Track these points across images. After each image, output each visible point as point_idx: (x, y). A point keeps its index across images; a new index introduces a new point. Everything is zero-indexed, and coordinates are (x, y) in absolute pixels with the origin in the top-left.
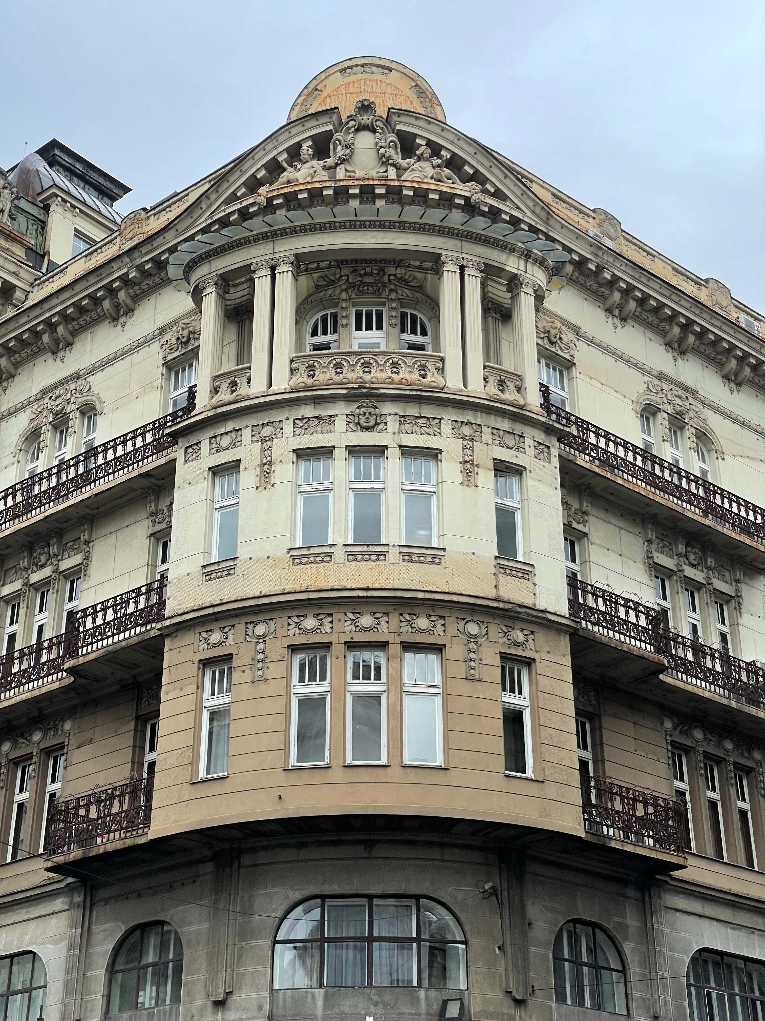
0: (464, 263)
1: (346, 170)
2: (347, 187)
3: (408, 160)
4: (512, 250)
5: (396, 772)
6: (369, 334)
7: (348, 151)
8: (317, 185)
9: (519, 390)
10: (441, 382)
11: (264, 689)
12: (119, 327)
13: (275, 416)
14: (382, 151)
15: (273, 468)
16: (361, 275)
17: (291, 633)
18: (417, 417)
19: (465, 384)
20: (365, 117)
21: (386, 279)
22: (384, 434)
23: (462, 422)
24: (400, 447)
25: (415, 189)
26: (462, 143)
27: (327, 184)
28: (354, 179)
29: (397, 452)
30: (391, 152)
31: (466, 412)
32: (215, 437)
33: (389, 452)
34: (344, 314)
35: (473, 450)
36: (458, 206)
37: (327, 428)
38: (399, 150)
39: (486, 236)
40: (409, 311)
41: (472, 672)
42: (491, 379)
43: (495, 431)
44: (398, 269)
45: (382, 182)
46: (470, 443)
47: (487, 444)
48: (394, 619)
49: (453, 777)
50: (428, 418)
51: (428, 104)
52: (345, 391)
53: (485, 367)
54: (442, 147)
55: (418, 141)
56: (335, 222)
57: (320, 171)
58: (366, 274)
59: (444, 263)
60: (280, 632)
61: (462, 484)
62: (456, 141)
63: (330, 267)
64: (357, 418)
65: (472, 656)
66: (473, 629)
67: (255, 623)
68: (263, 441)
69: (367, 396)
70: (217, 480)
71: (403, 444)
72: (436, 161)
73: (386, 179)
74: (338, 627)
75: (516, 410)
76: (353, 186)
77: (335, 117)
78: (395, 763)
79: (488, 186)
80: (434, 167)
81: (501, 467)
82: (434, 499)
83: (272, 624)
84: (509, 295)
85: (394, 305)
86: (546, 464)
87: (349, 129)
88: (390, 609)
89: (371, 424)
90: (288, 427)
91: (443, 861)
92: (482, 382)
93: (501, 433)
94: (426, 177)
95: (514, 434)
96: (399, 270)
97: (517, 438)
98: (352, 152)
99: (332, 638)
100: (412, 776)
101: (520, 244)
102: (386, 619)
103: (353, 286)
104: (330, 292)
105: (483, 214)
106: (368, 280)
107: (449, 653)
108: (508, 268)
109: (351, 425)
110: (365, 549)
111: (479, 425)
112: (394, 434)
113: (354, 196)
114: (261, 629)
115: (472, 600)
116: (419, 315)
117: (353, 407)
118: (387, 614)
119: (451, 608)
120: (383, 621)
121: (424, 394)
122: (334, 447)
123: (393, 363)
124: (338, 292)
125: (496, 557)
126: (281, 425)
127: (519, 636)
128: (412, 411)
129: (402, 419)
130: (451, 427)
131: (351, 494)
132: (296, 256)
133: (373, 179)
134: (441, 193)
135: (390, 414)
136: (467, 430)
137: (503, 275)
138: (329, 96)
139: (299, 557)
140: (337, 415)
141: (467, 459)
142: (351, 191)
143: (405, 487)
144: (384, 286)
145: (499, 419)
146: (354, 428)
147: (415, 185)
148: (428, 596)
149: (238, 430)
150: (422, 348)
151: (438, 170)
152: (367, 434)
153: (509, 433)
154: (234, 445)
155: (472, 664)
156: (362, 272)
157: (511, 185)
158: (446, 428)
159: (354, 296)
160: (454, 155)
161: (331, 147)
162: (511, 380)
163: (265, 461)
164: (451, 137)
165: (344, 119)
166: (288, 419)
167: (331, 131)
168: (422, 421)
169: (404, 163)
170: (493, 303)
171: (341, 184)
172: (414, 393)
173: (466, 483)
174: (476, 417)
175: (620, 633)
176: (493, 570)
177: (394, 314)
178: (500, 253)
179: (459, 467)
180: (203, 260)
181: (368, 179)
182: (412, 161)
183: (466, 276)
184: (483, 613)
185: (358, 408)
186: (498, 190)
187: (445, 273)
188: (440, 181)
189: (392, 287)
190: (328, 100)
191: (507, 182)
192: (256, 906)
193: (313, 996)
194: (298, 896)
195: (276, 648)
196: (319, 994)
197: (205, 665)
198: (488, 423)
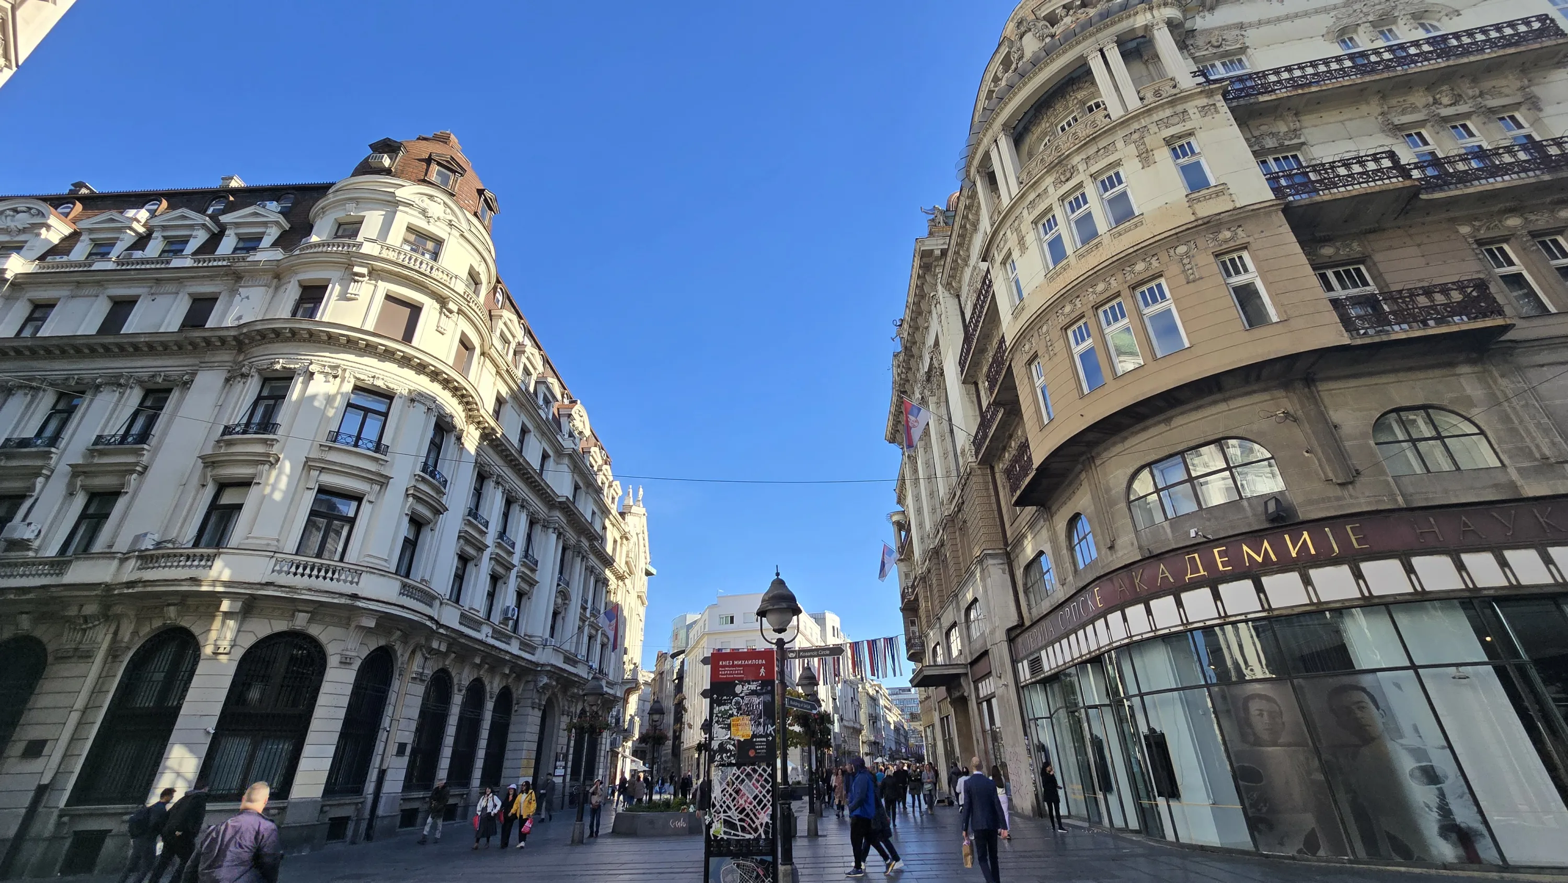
0: (1101, 46)
4: (1136, 13)
5: (1151, 367)
7: (1021, 52)
9: (1173, 86)
10: (1108, 119)
11: (1056, 360)
13: (1017, 212)
14: (1039, 34)
17: (1061, 320)
18: (1098, 152)
19: (1125, 110)
20: (1023, 28)
21: (1067, 96)
22: (1078, 176)
23: (1130, 133)
24: (1091, 176)
29: (1091, 180)
30: (1044, 30)
31: (1132, 126)
32: (998, 244)
33: (1085, 184)
35: (1145, 144)
37: (1044, 197)
38: (1048, 26)
39: (1111, 20)
40: (1092, 103)
41: (1192, 277)
42: (1147, 95)
43: (1159, 123)
46: (1142, 142)
47: (1156, 133)
48: (1120, 276)
49: (1199, 351)
50: (1105, 148)
53: (1139, 92)
55: (1057, 11)
58: (1055, 104)
59: (1089, 59)
60: (1055, 323)
61: (1143, 168)
64: (1059, 179)
65: (1188, 267)
66: (1182, 249)
67: (1042, 327)
68: (1016, 229)
69: (1061, 162)
70: (1006, 266)
71: (1092, 173)
74: (1084, 300)
75: (1174, 98)
78: (1148, 361)
81: (1173, 139)
82: (1128, 190)
83: (1050, 322)
85: (1077, 106)
86: (1216, 116)
88: (1115, 271)
90: (1025, 212)
91: (1230, 410)
92: (1139, 100)
93: (1165, 120)
95: (1177, 114)
97: (1181, 115)
98: (1023, 51)
99: (1086, 308)
100: (1165, 363)
102: (1114, 279)
103: (1051, 116)
107: (1168, 273)
108: (1137, 26)
109: (1057, 186)
110: (1087, 247)
111: (1145, 126)
112: (1085, 171)
114: (1045, 328)
115: (1173, 232)
118: (1114, 276)
119: (1159, 246)
120: (1112, 281)
121: (1097, 134)
122: (1051, 204)
125: (1187, 196)
127: (1228, 234)
128: (1092, 150)
129: (1088, 160)
130: (1123, 141)
131: (1073, 223)
132: (1003, 126)
135: (1079, 163)
136: (1136, 136)
137: (1134, 33)
139: (1052, 277)
141: (1142, 151)
143: (1105, 197)
144: (1068, 101)
145: (1160, 113)
146: (1060, 186)
148: (1136, 248)
152: (1067, 184)
153: (1172, 116)
155: (1190, 272)
159: (1054, 121)
161: (1012, 58)
162: (1165, 85)
163: (1021, 240)
168: (1102, 151)
172: (1087, 139)
173: (1146, 166)
174: (1140, 123)
175: (1344, 186)
176: (1187, 205)
178: (1125, 23)
179: (1137, 160)
183: (1106, 53)
184: (1188, 236)
185: (1057, 173)
187: (1091, 62)
189: (1073, 98)
192: (1111, 485)
193: (1163, 527)
194: (1131, 470)
195: (1056, 333)
196: (1166, 525)
197: (1030, 365)
198: (1152, 121)
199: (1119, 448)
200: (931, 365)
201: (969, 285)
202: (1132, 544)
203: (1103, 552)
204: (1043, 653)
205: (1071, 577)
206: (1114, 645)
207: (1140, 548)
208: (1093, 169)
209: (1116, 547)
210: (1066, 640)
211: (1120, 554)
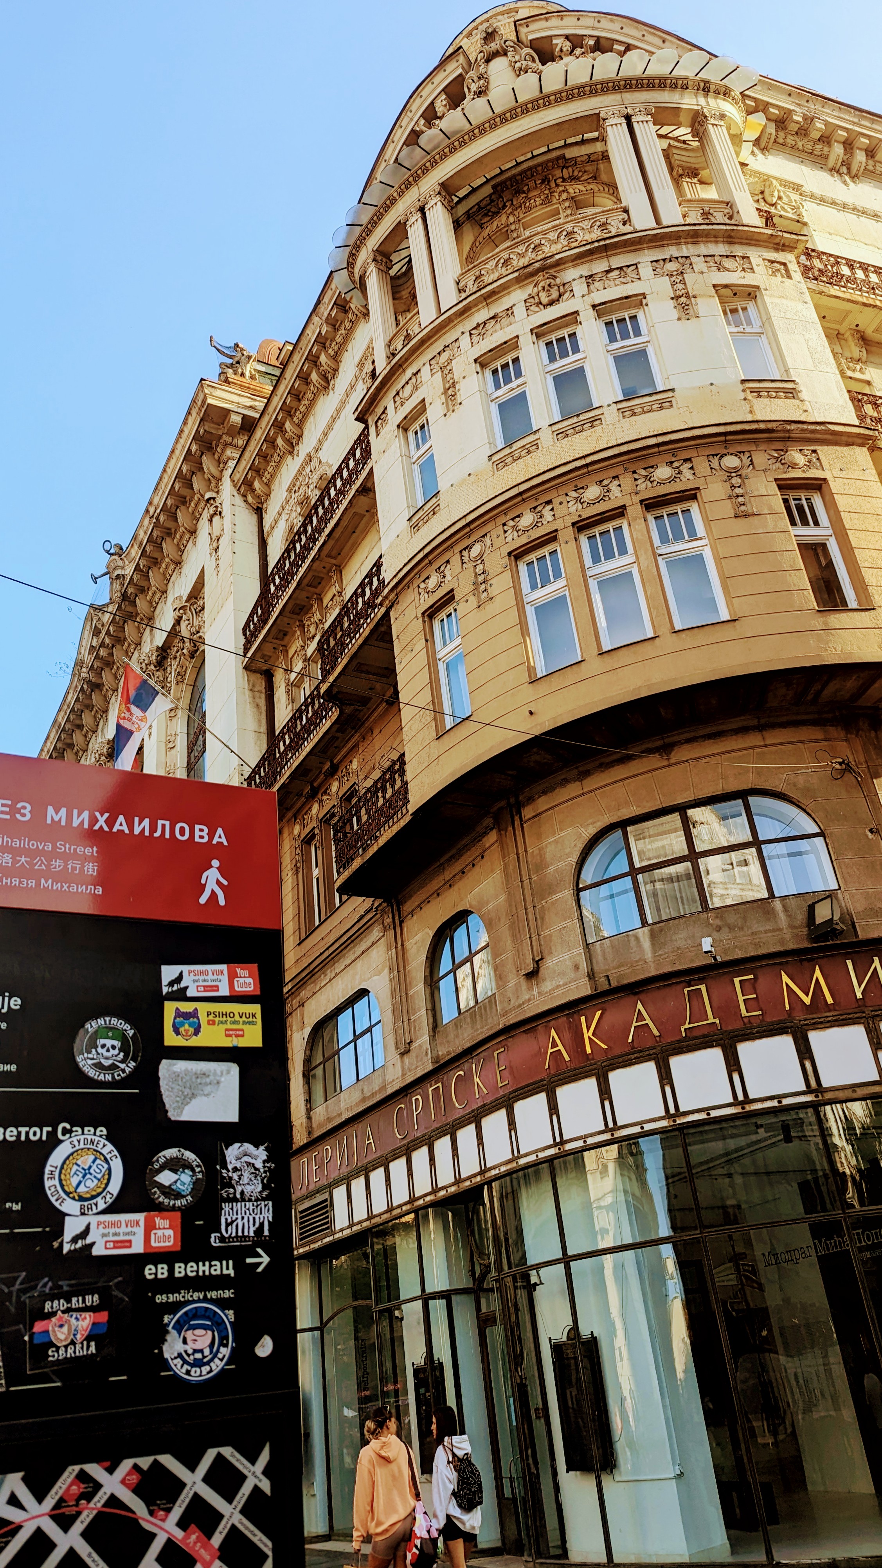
0: (629, 112)
5: (668, 642)
7: (483, 82)
9: (730, 217)
11: (491, 608)
12: (331, 392)
13: (450, 336)
14: (518, 65)
15: (457, 387)
16: (524, 192)
17: (509, 539)
18: (608, 272)
19: (657, 218)
20: (492, 45)
21: (552, 183)
22: (572, 300)
23: (664, 260)
24: (594, 306)
26: (604, 23)
29: (592, 313)
30: (528, 63)
31: (666, 246)
32: (398, 394)
33: (582, 317)
35: (685, 284)
37: (505, 322)
38: (536, 59)
41: (743, 508)
42: (692, 214)
43: (709, 259)
46: (680, 278)
47: (702, 273)
48: (627, 481)
49: (745, 628)
50: (621, 268)
53: (680, 203)
54: (582, 36)
55: (554, 41)
58: (529, 189)
59: (604, 120)
60: (498, 542)
61: (679, 319)
62: (599, 24)
64: (536, 298)
65: (738, 491)
66: (731, 461)
67: (468, 548)
68: (442, 369)
69: (542, 269)
70: (409, 431)
71: (597, 302)
72: (579, 51)
74: (559, 510)
78: (665, 630)
81: (727, 291)
82: (650, 351)
83: (487, 540)
86: (786, 280)
87: (479, 63)
88: (619, 470)
89: (554, 297)
90: (465, 341)
91: (766, 746)
92: (680, 213)
93: (717, 259)
95: (735, 256)
96: (565, 171)
97: (739, 259)
98: (487, 82)
99: (559, 525)
100: (688, 640)
102: (616, 482)
103: (518, 206)
106: (533, 194)
107: (704, 495)
108: (685, 106)
109: (531, 308)
110: (575, 420)
111: (687, 257)
112: (583, 296)
114: (476, 550)
115: (721, 429)
117: (530, 290)
118: (616, 477)
119: (694, 447)
120: (613, 486)
121: (608, 242)
122: (517, 336)
123: (568, 234)
125: (743, 381)
126: (457, 345)
127: (798, 458)
128: (599, 266)
129: (590, 280)
130: (651, 269)
131: (549, 377)
132: (443, 185)
135: (574, 280)
136: (672, 266)
137: (682, 115)
139: (502, 460)
140: (514, 305)
141: (679, 293)
143: (610, 348)
145: (711, 245)
146: (537, 309)
148: (661, 439)
149: (417, 373)
152: (550, 309)
153: (727, 256)
154: (416, 388)
155: (740, 499)
156: (525, 189)
158: (646, 270)
160: (598, 38)
161: (465, 88)
162: (718, 210)
163: (447, 386)
164: (591, 21)
165: (473, 60)
166: (463, 333)
167: (461, 74)
168: (614, 274)
173: (684, 317)
174: (679, 248)
176: (741, 395)
179: (672, 303)
183: (635, 125)
184: (740, 442)
185: (535, 286)
187: (609, 129)
192: (548, 856)
193: (637, 938)
194: (592, 830)
195: (496, 561)
196: (644, 934)
197: (431, 617)
198: (697, 253)
199: (573, 789)
200: (173, 633)
201: (289, 490)
202: (577, 967)
203: (511, 984)
204: (339, 1194)
205: (425, 1038)
206: (522, 1161)
207: (591, 975)
208: (600, 297)
209: (542, 971)
210: (403, 1161)
211: (547, 986)
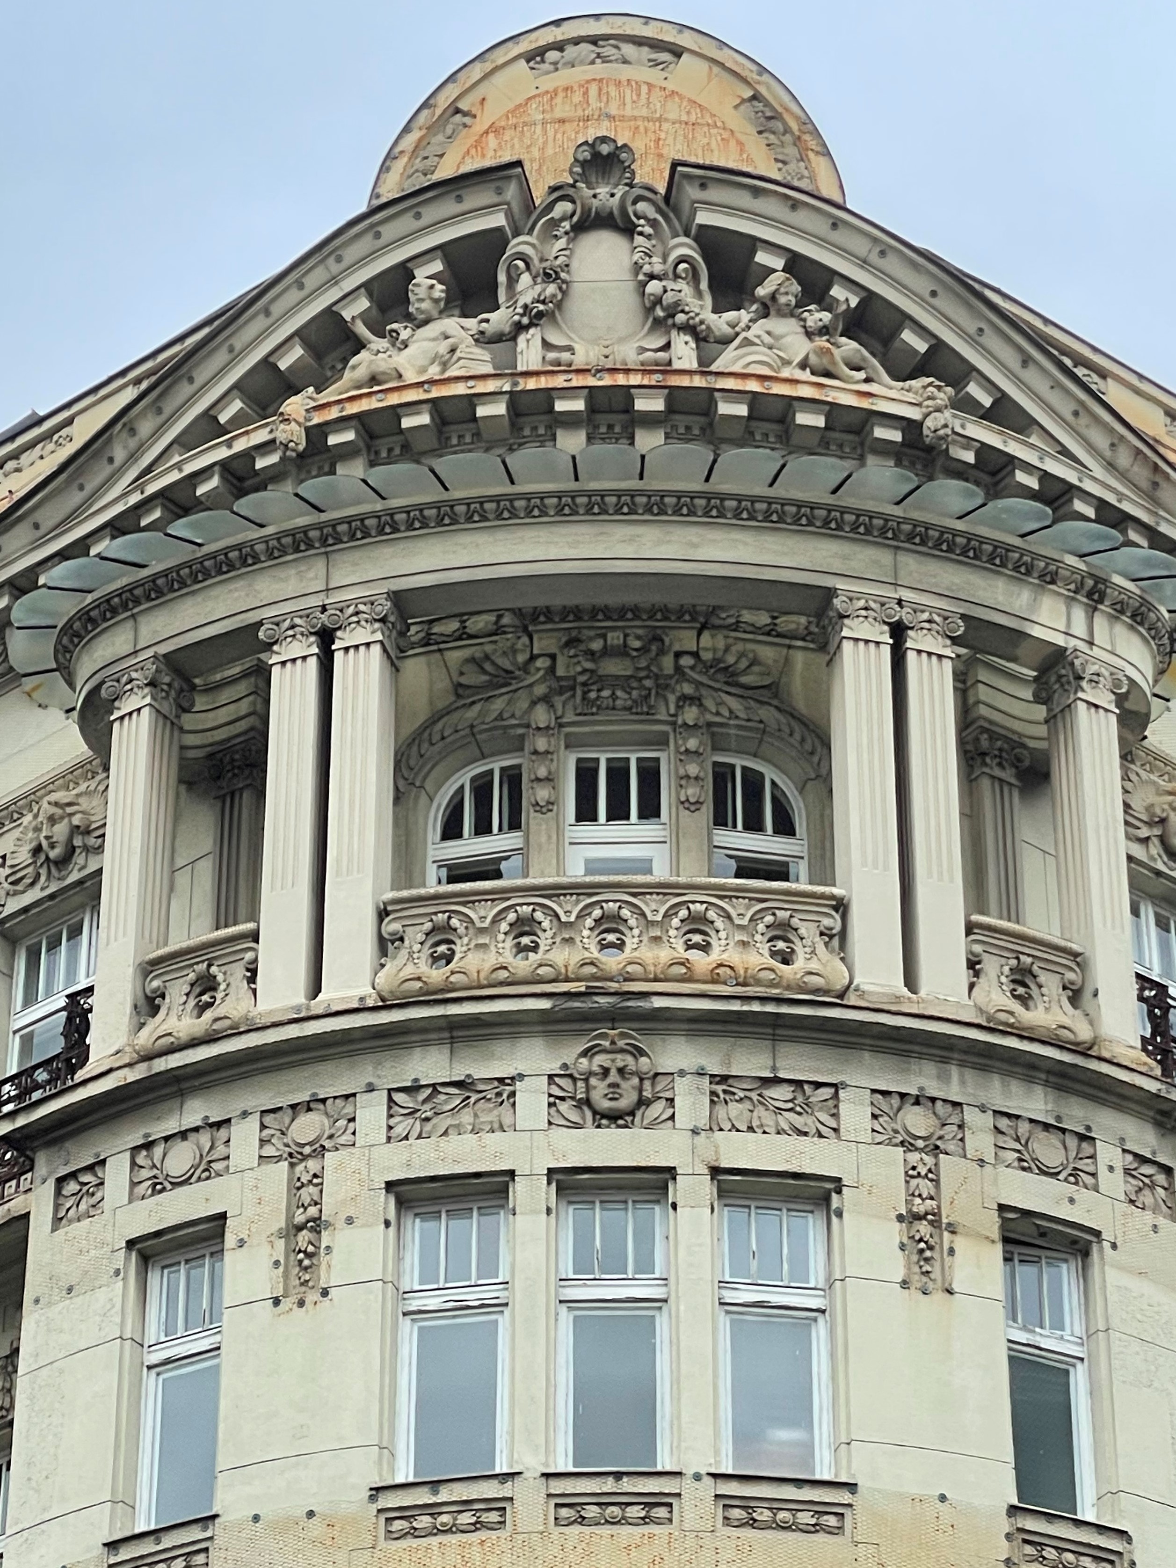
0: (905, 615)
1: (547, 345)
2: (549, 395)
3: (731, 315)
4: (1049, 578)
6: (618, 830)
7: (551, 289)
8: (460, 389)
9: (1075, 996)
10: (838, 975)
13: (333, 1079)
14: (654, 287)
15: (326, 1239)
16: (591, 655)
18: (766, 1082)
19: (911, 980)
20: (603, 191)
21: (668, 662)
23: (903, 1096)
24: (715, 1171)
25: (754, 399)
26: (892, 264)
27: (490, 386)
28: (570, 369)
30: (683, 291)
31: (914, 1065)
32: (148, 1146)
33: (679, 1190)
34: (542, 772)
35: (936, 1182)
36: (884, 449)
37: (488, 1114)
38: (704, 285)
39: (970, 537)
40: (739, 762)
42: (991, 965)
43: (1004, 1123)
44: (706, 637)
45: (655, 379)
46: (929, 1160)
47: (981, 1162)
50: (798, 1084)
51: (791, 151)
52: (545, 1004)
53: (970, 928)
54: (832, 275)
55: (762, 258)
56: (512, 498)
57: (468, 347)
58: (606, 652)
59: (842, 617)
61: (905, 1284)
62: (874, 258)
63: (498, 630)
68: (295, 1157)
69: (612, 1017)
70: (154, 1278)
72: (818, 317)
73: (666, 368)
75: (1067, 1057)
76: (568, 392)
77: (511, 192)
79: (973, 389)
80: (809, 334)
81: (1025, 1231)
82: (820, 1331)
84: (1040, 712)
85: (692, 744)
86: (1164, 1220)
87: (555, 223)
89: (624, 1103)
90: (371, 1114)
92: (963, 975)
93: (1024, 1128)
94: (787, 363)
95: (1063, 1131)
96: (706, 639)
97: (1072, 1142)
98: (564, 293)
101: (1071, 560)
103: (567, 687)
104: (498, 705)
105: (959, 471)
106: (613, 667)
108: (1037, 632)
109: (563, 1107)
110: (609, 1485)
111: (956, 1104)
112: (695, 1132)
113: (570, 420)
116: (770, 774)
117: (568, 1053)
121: (785, 1009)
122: (512, 1174)
123: (692, 918)
124: (523, 704)
125: (1013, 1510)
126: (349, 1110)
128: (750, 1062)
129: (719, 1088)
130: (869, 1110)
131: (566, 1318)
132: (396, 597)
133: (627, 371)
134: (833, 410)
136: (917, 1121)
137: (1021, 651)
138: (493, 129)
139: (406, 1513)
141: (919, 1206)
142: (561, 406)
144: (663, 686)
145: (1016, 1086)
146: (574, 1117)
147: (753, 386)
149: (218, 1125)
150: (777, 870)
151: (821, 342)
153: (1047, 1127)
154: (207, 1168)
156: (597, 645)
157: (1042, 386)
158: (855, 1114)
159: (570, 717)
160: (869, 297)
161: (502, 278)
162: (1050, 967)
163: (300, 1217)
164: (861, 246)
165: (539, 195)
166: (371, 1088)
167: (499, 230)
168: (782, 1093)
169: (720, 323)
170: (994, 736)
171: (531, 384)
172: (756, 1007)
173: (917, 1280)
174: (943, 1078)
176: (1002, 1549)
177: (693, 769)
178: (1015, 588)
179: (896, 1232)
180: (114, 612)
181: (613, 371)
182: (744, 316)
183: (911, 656)
185: (584, 1054)
186: (1002, 399)
187: (847, 646)
188: (828, 374)
189: (687, 689)
190: (492, 141)
191: (1030, 375)
198: (983, 1098)
208: (734, 1149)
